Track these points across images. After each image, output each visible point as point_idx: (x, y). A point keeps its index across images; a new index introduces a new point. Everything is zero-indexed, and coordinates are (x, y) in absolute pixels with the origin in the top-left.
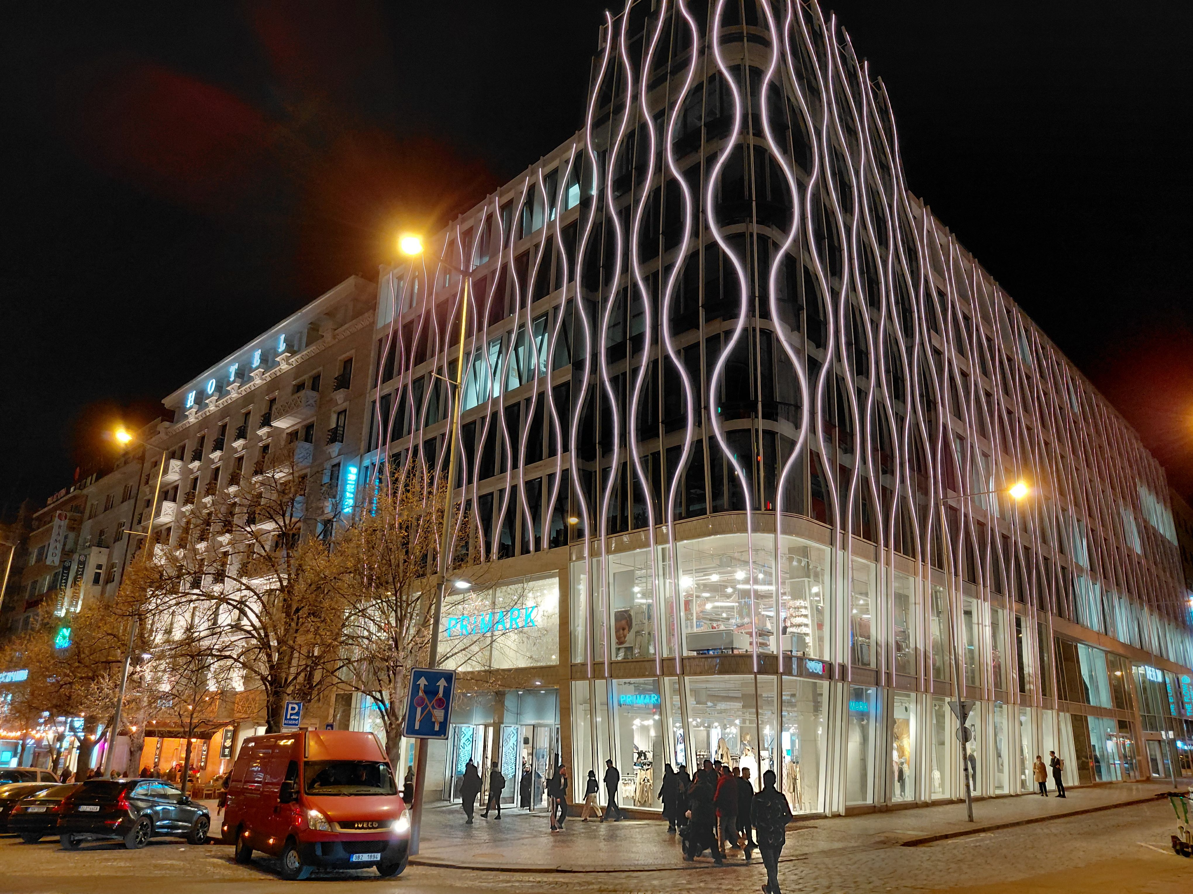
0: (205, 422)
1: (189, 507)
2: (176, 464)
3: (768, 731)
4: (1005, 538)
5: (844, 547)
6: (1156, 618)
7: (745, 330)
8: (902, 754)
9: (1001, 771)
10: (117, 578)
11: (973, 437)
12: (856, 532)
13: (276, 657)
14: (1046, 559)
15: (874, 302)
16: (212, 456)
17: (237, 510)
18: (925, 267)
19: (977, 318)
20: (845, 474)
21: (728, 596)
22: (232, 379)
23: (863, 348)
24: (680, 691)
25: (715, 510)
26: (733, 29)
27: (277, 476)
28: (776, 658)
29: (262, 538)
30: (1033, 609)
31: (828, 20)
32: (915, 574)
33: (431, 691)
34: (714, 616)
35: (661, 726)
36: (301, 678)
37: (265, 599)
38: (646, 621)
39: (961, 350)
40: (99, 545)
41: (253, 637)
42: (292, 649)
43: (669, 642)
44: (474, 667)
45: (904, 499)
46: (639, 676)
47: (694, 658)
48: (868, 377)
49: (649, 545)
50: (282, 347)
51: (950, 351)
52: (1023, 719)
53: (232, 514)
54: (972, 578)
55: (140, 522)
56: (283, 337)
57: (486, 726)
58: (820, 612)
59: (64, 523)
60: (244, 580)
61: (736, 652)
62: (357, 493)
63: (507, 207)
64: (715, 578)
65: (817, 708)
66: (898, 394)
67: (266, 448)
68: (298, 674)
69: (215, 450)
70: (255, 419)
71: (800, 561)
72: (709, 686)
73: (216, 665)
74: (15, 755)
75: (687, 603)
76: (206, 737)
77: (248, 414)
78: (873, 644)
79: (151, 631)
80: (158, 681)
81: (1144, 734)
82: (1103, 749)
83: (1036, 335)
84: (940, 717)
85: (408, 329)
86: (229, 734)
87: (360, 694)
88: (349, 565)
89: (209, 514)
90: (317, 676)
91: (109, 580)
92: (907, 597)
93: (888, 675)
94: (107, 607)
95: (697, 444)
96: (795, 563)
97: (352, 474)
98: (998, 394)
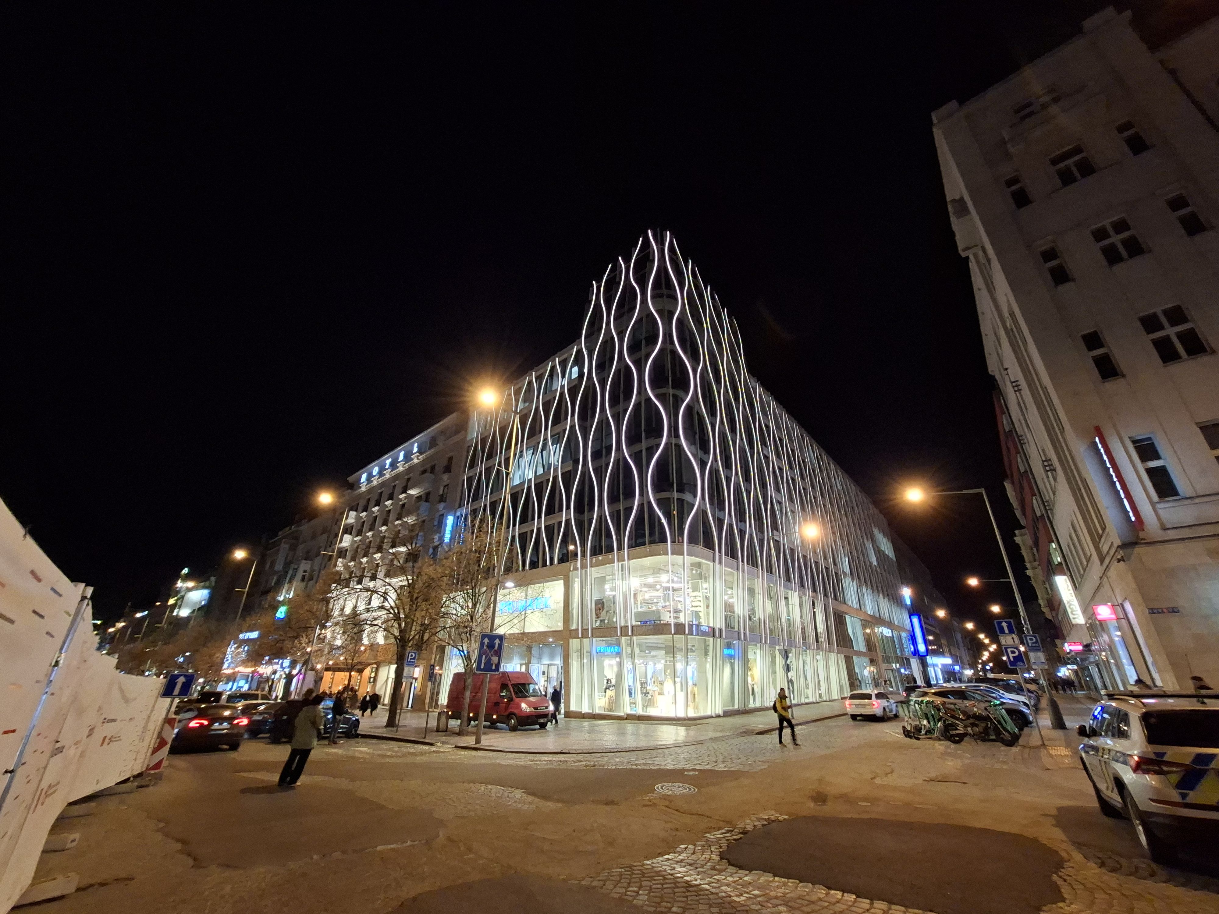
0: (370, 491)
1: (359, 538)
2: (353, 514)
3: (679, 666)
4: (805, 557)
5: (720, 563)
6: (886, 600)
7: (666, 444)
8: (753, 680)
9: (807, 688)
10: (315, 578)
11: (786, 503)
12: (726, 554)
13: (403, 624)
14: (826, 568)
15: (733, 430)
16: (373, 509)
17: (386, 541)
18: (759, 413)
19: (785, 439)
20: (720, 523)
21: (658, 590)
22: (387, 467)
23: (728, 454)
24: (631, 645)
25: (651, 542)
26: (659, 291)
27: (409, 521)
28: (684, 625)
29: (399, 557)
30: (820, 595)
31: (706, 288)
32: (758, 577)
33: (491, 646)
34: (650, 601)
35: (620, 665)
36: (417, 637)
37: (399, 591)
38: (612, 605)
39: (778, 456)
40: (306, 559)
41: (391, 613)
42: (413, 621)
43: (625, 616)
44: (515, 631)
45: (751, 536)
46: (607, 637)
47: (639, 626)
48: (731, 470)
49: (614, 563)
50: (415, 449)
51: (772, 457)
52: (818, 657)
53: (383, 542)
54: (788, 579)
55: (330, 546)
56: (416, 445)
57: (521, 665)
58: (707, 598)
59: (287, 546)
60: (387, 580)
61: (662, 622)
62: (452, 531)
63: (539, 378)
64: (650, 580)
65: (706, 654)
66: (747, 479)
67: (403, 505)
68: (415, 635)
69: (375, 506)
70: (398, 489)
71: (697, 571)
72: (646, 641)
73: (368, 630)
74: (247, 683)
75: (635, 595)
76: (361, 671)
77: (395, 486)
78: (736, 616)
79: (332, 609)
80: (334, 638)
81: (884, 666)
82: (862, 675)
83: (816, 449)
84: (774, 657)
85: (484, 441)
86: (374, 670)
87: (450, 646)
88: (447, 572)
89: (370, 542)
90: (426, 636)
91: (311, 579)
92: (754, 590)
93: (745, 634)
94: (308, 596)
95: (641, 506)
96: (694, 572)
97: (450, 520)
98: (798, 479)
